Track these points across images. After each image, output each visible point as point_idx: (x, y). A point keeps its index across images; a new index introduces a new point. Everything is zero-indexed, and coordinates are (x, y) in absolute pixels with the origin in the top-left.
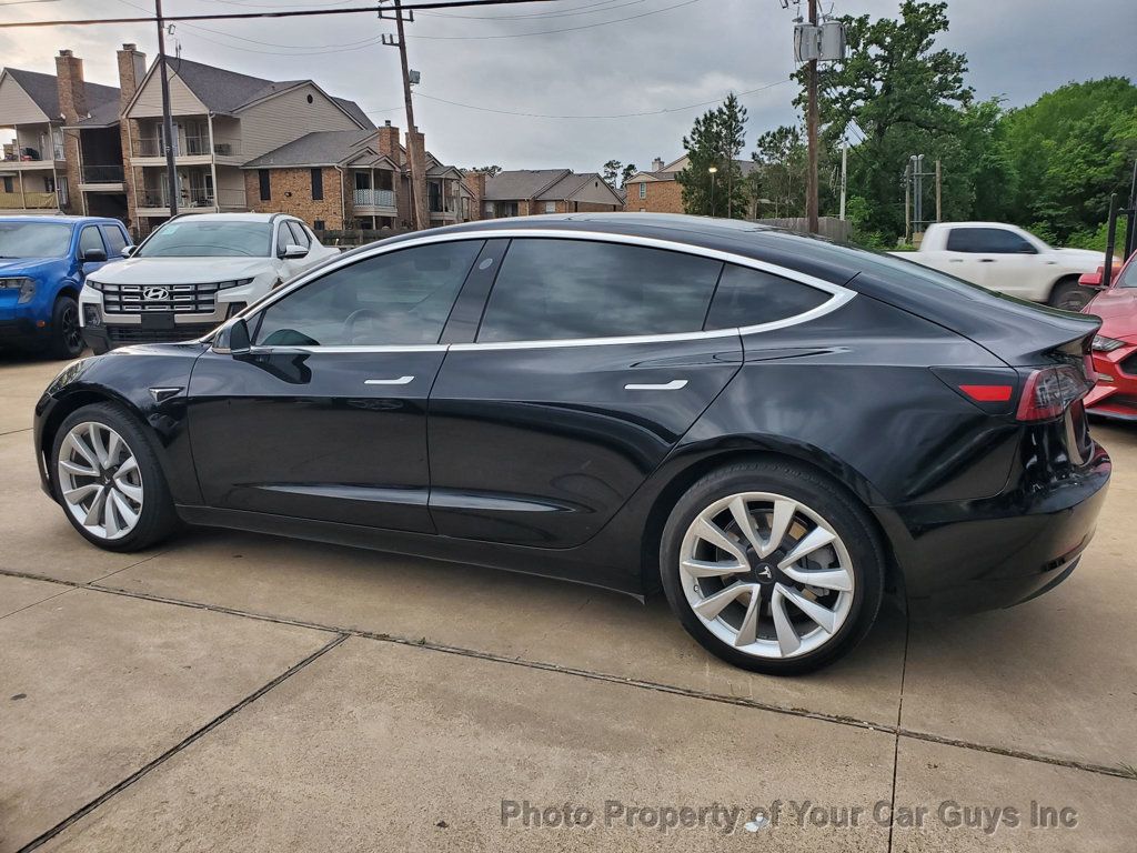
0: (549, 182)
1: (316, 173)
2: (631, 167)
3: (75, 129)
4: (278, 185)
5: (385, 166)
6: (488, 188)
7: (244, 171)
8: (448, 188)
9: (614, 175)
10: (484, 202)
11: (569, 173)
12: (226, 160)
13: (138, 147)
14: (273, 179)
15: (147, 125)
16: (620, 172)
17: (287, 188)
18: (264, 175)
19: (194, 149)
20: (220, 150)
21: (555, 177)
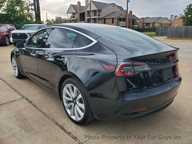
0: (157, 19)
1: (113, 19)
2: (176, 16)
3: (79, 13)
4: (107, 21)
5: (125, 17)
6: (145, 21)
7: (102, 19)
8: (136, 21)
9: (172, 18)
10: (144, 23)
11: (161, 17)
12: (99, 17)
13: (87, 15)
14: (106, 20)
15: (89, 12)
16: (173, 17)
17: (108, 22)
18: (105, 19)
19: (95, 15)
20: (99, 15)
21: (158, 18)
